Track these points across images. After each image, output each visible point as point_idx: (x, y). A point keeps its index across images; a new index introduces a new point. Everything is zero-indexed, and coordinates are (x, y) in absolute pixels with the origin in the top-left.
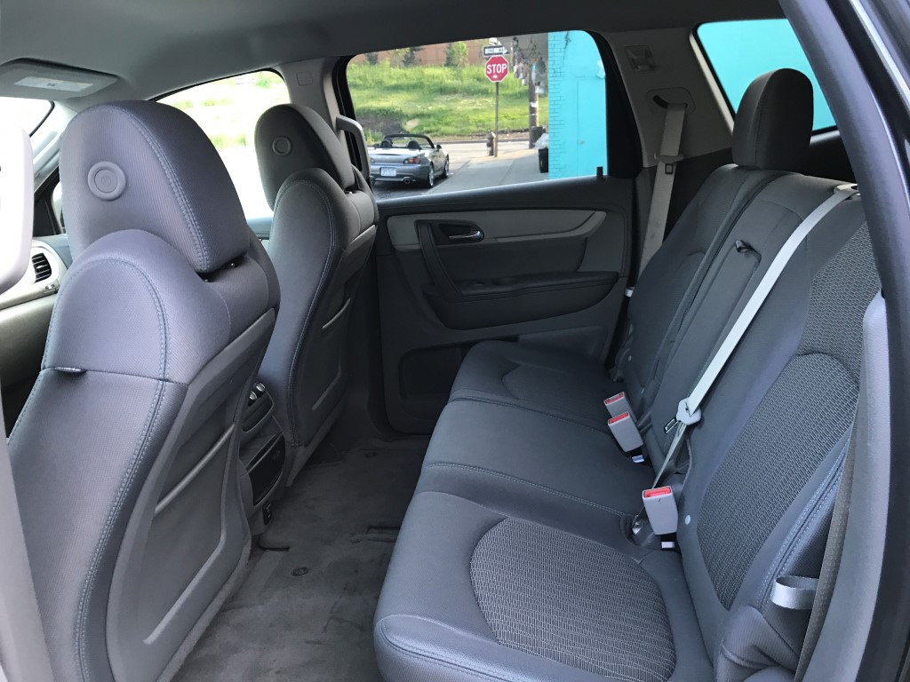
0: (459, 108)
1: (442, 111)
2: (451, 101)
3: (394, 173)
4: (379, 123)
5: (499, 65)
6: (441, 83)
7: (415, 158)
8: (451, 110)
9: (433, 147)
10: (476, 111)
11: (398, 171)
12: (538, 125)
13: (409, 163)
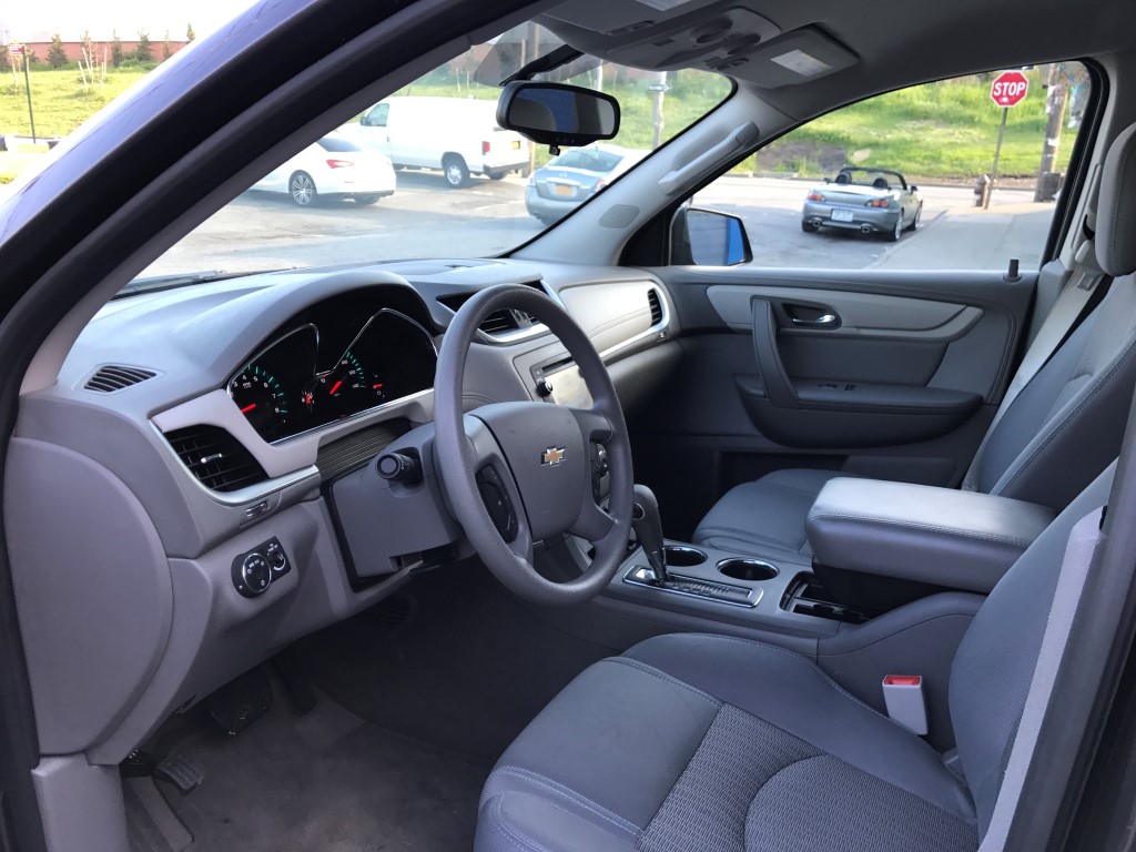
0: (929, 139)
1: (905, 142)
2: (920, 129)
3: (849, 218)
4: (816, 149)
5: (1014, 84)
6: (909, 104)
7: (882, 200)
8: (917, 141)
9: (905, 188)
10: (953, 145)
11: (855, 216)
12: (1053, 171)
13: (872, 206)
